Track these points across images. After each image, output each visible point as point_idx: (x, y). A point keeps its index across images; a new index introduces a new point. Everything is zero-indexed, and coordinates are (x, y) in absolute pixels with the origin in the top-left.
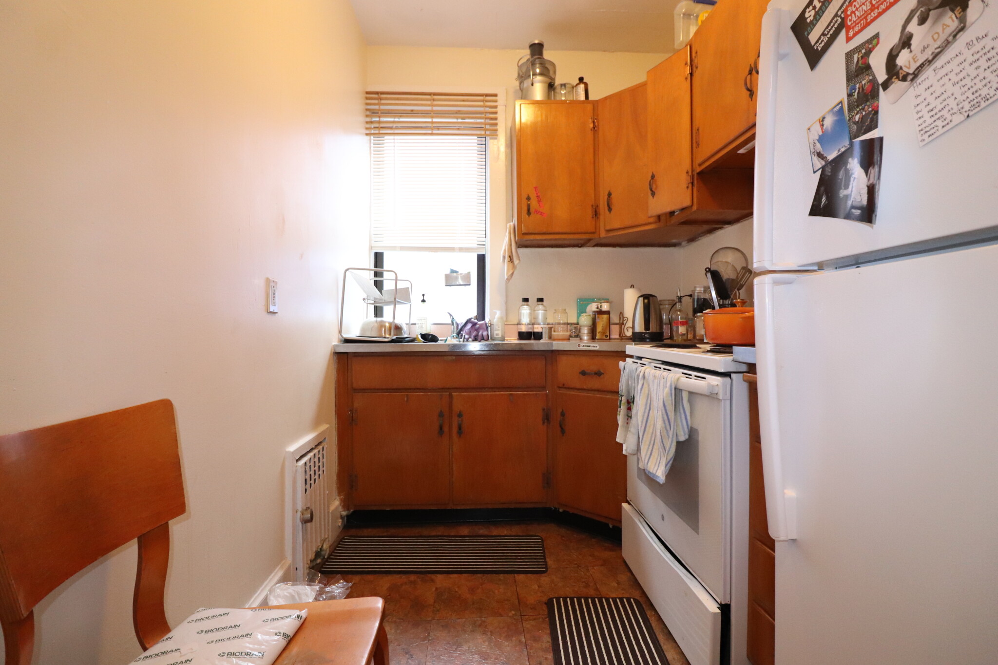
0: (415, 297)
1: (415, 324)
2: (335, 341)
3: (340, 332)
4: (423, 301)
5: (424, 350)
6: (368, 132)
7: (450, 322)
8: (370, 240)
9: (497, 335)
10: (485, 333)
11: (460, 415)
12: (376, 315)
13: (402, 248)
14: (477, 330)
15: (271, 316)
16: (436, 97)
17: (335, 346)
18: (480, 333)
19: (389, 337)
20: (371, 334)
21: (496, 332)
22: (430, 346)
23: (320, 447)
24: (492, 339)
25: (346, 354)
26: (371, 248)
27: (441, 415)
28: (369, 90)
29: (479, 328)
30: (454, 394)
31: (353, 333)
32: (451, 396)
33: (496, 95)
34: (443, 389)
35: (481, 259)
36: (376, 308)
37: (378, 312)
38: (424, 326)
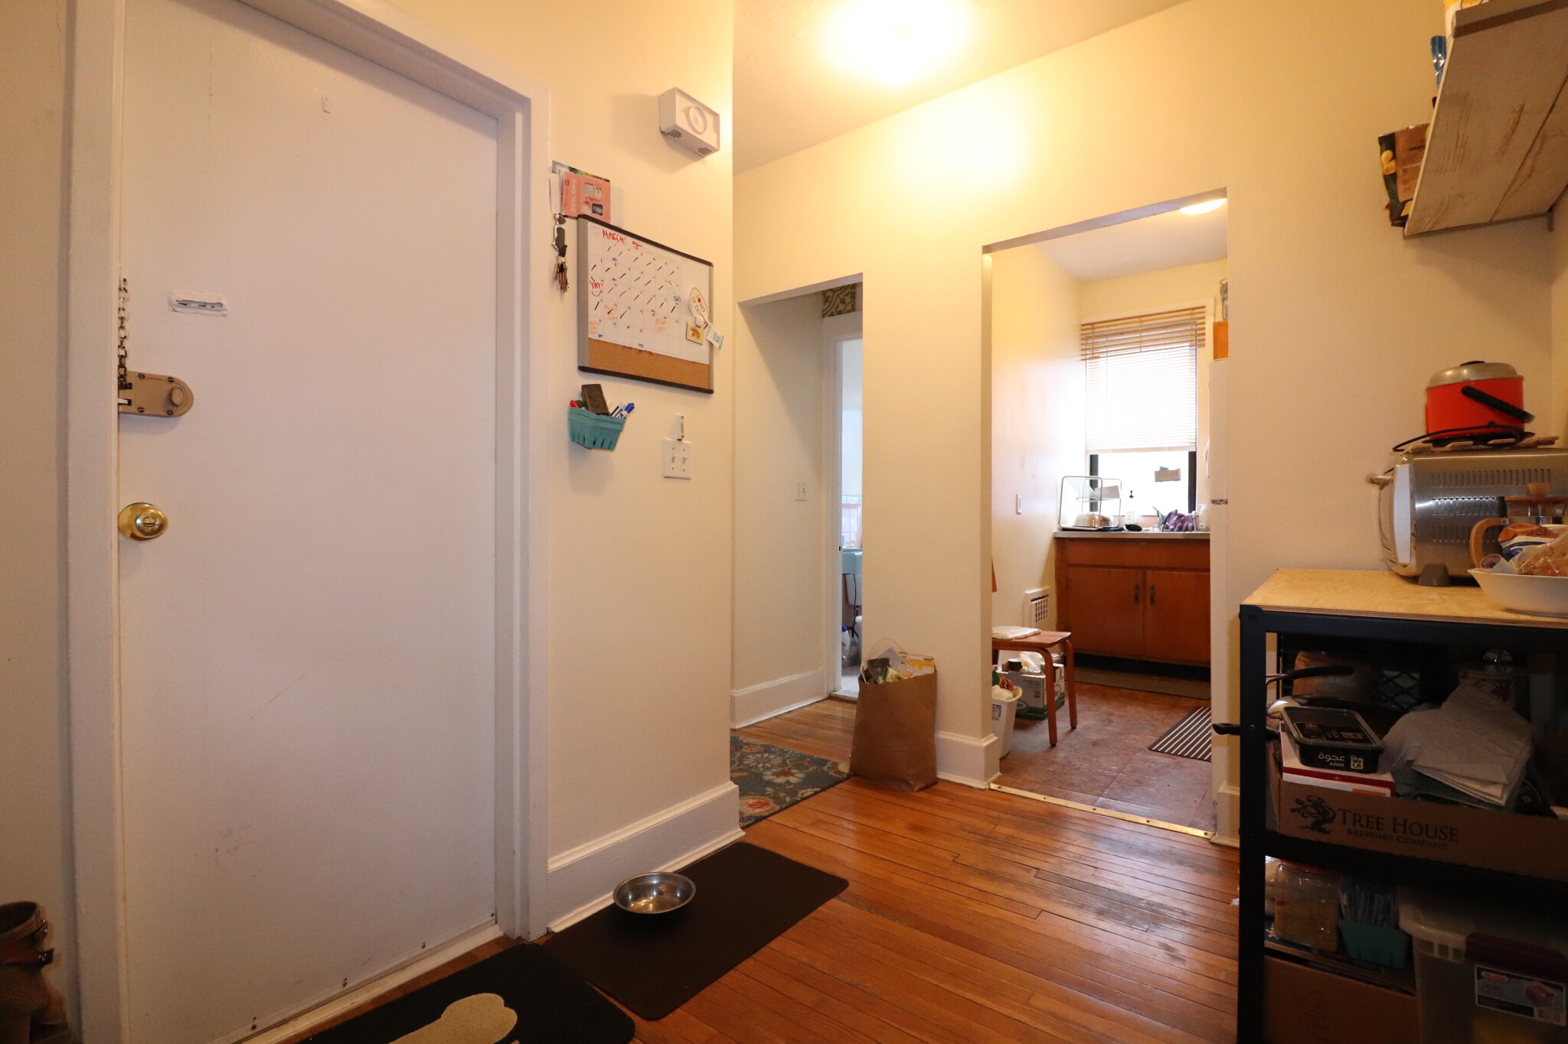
0: (1124, 494)
1: (1123, 516)
2: (1055, 530)
3: (1059, 523)
4: (1131, 497)
5: (1128, 537)
6: (1084, 357)
7: (1156, 514)
8: (1086, 445)
9: (1202, 526)
10: (1190, 525)
11: (1153, 588)
12: (1091, 510)
13: (1114, 451)
14: (1183, 522)
15: (1019, 516)
16: (1144, 319)
17: (1055, 533)
18: (1186, 524)
19: (1098, 526)
20: (1083, 525)
21: (1201, 524)
22: (1134, 534)
23: (1045, 599)
24: (1197, 530)
25: (1064, 539)
26: (1087, 451)
27: (1136, 587)
28: (1083, 323)
29: (1184, 520)
30: (1148, 572)
31: (1070, 523)
32: (1145, 573)
33: (1204, 307)
34: (1141, 568)
35: (1193, 456)
36: (1091, 504)
37: (1093, 506)
38: (1131, 518)
